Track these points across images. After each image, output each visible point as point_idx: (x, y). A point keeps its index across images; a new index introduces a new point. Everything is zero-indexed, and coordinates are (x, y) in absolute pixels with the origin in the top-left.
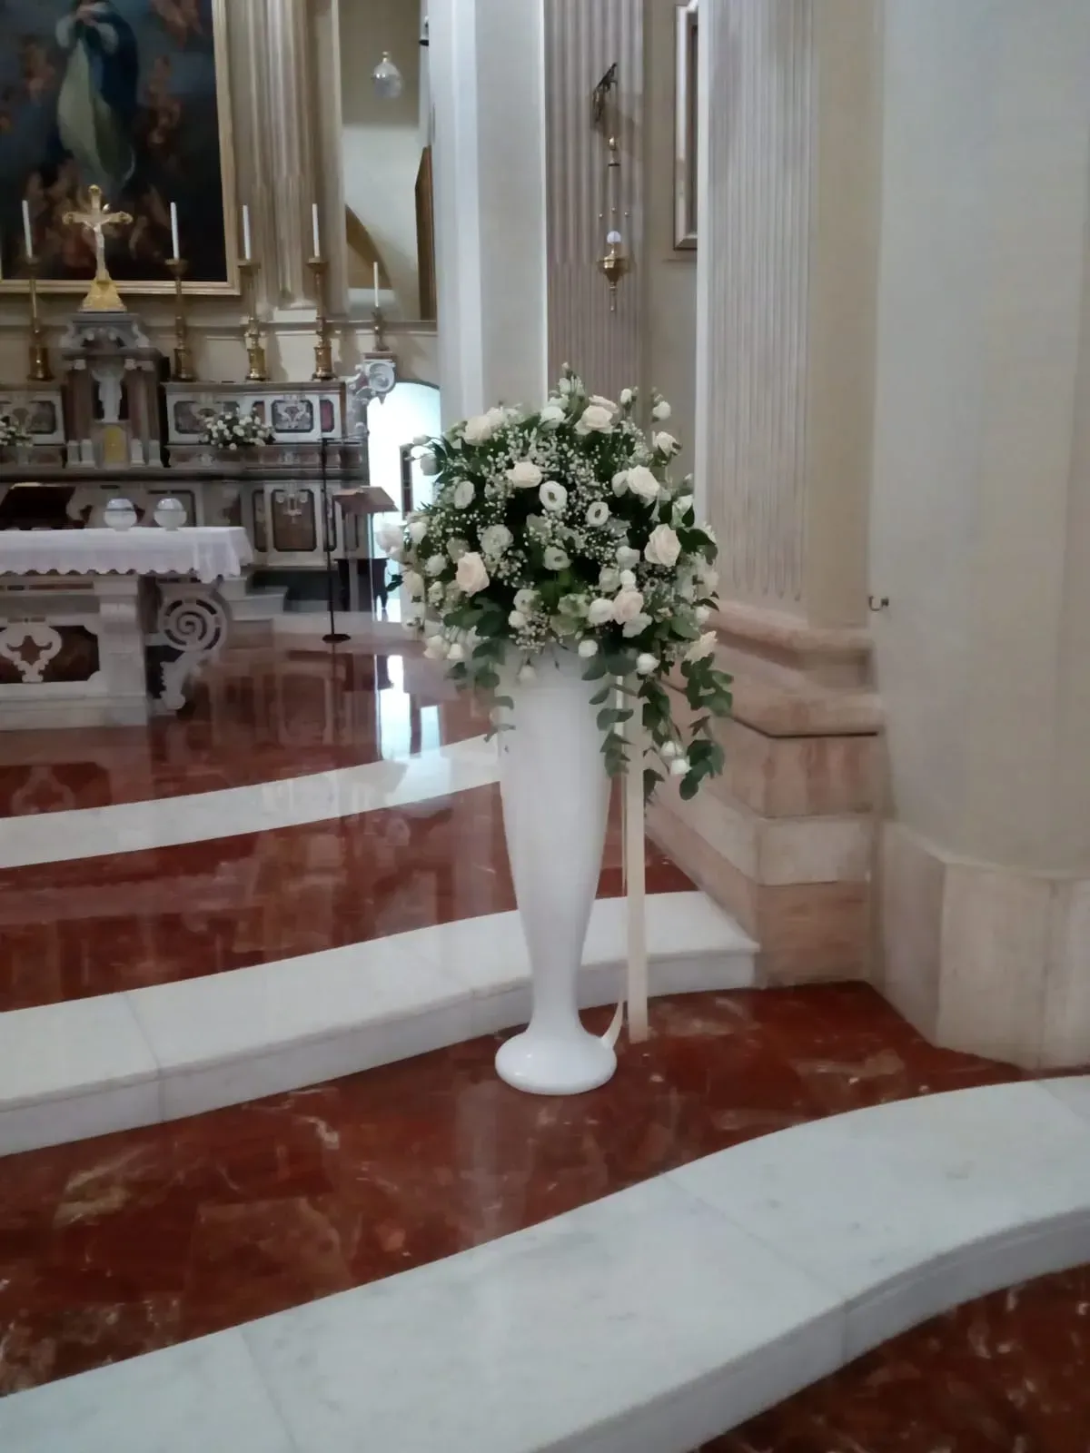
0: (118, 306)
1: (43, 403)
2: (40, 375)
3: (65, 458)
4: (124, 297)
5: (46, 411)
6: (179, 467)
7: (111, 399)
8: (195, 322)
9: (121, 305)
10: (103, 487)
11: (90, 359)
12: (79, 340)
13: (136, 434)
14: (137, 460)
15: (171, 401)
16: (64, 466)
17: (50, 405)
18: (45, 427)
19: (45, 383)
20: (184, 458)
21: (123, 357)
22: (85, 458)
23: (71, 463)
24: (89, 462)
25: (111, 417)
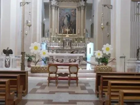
4: (69, 36)
6: (72, 49)
13: (69, 46)
14: (69, 49)
15: (72, 44)
21: (69, 41)
22: (65, 48)
23: (64, 48)
24: (65, 49)
25: (67, 45)
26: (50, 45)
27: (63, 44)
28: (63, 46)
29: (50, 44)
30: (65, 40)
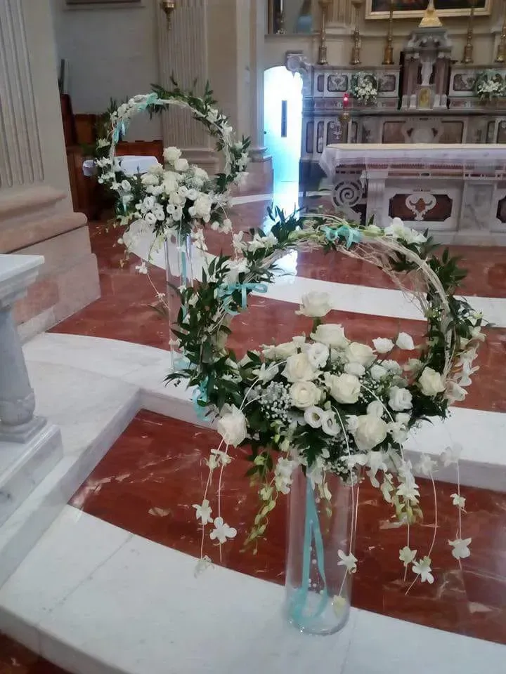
0: (439, 24)
1: (390, 76)
2: (388, 62)
3: (400, 105)
4: (442, 19)
5: (392, 80)
6: (453, 109)
7: (426, 73)
8: (476, 31)
9: (440, 23)
10: (421, 119)
11: (421, 52)
12: (418, 42)
13: (437, 92)
14: (436, 105)
15: (453, 74)
16: (399, 108)
17: (394, 77)
18: (389, 88)
19: (391, 65)
20: (457, 104)
21: (437, 52)
22: (412, 104)
23: (404, 106)
24: (413, 106)
25: (425, 83)
26: (321, 90)
27: (397, 75)
28: (395, 93)
29: (321, 77)
30: (413, 51)
